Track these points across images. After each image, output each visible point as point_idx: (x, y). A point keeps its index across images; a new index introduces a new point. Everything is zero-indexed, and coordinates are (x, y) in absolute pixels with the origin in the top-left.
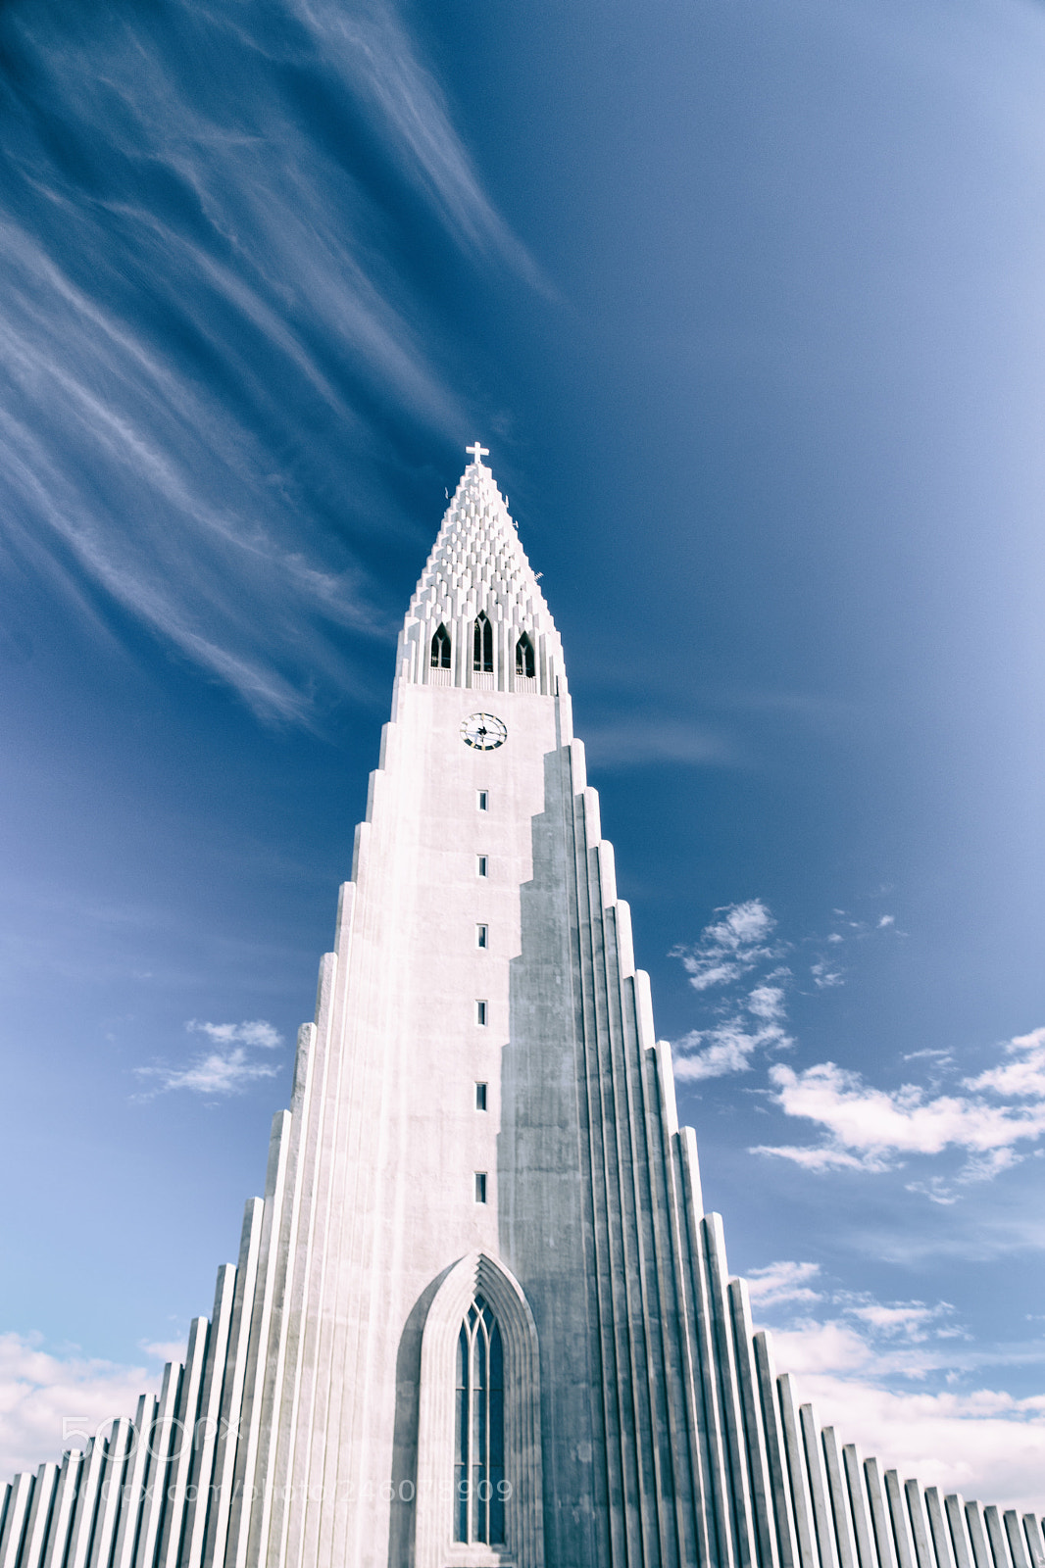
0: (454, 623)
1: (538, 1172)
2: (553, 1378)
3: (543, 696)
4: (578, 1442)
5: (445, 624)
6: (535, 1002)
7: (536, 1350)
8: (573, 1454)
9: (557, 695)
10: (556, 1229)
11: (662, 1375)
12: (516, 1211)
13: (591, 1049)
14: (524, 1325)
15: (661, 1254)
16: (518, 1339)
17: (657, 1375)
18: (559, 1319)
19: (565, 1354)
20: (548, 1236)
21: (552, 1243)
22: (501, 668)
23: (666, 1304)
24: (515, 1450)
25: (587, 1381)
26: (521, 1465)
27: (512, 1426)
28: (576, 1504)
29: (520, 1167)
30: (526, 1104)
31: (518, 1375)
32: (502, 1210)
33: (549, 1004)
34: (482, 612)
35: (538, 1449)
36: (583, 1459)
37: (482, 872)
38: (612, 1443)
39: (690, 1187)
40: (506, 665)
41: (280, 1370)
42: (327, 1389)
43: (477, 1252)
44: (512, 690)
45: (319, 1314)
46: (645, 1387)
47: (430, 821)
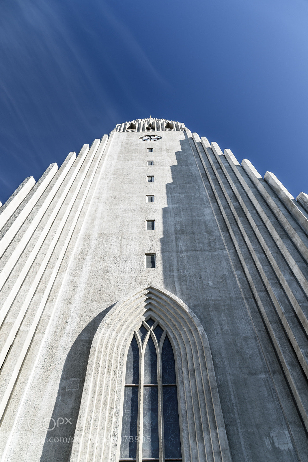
1: (194, 252)
2: (229, 371)
3: (178, 131)
4: (270, 428)
7: (207, 346)
8: (267, 442)
9: (185, 131)
10: (213, 277)
12: (178, 270)
14: (193, 330)
16: (188, 342)
18: (226, 328)
19: (237, 352)
20: (208, 281)
21: (211, 284)
22: (158, 129)
24: (195, 440)
25: (265, 372)
26: (204, 454)
27: (189, 415)
31: (190, 369)
32: (167, 269)
33: (193, 194)
35: (221, 432)
36: (282, 448)
37: (150, 165)
40: (160, 127)
43: (147, 289)
44: (163, 131)
47: (124, 155)
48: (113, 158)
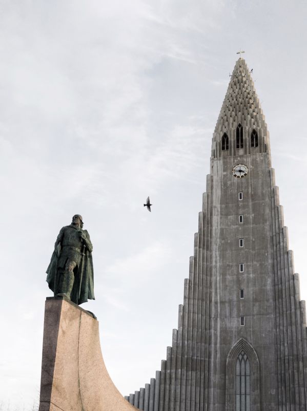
0: (229, 131)
1: (260, 315)
2: (264, 373)
3: (260, 154)
4: (271, 389)
5: (226, 132)
6: (259, 263)
7: (259, 366)
9: (266, 152)
10: (265, 332)
11: (293, 372)
12: (253, 327)
13: (276, 276)
14: (255, 358)
15: (294, 338)
16: (254, 363)
17: (291, 372)
18: (266, 357)
19: (268, 366)
20: (263, 334)
22: (246, 145)
23: (295, 353)
24: (253, 391)
25: (274, 373)
26: (254, 395)
27: (252, 385)
28: (270, 405)
29: (254, 314)
30: (256, 295)
31: (254, 372)
33: (264, 262)
34: (240, 124)
35: (259, 390)
37: (241, 221)
38: (280, 389)
39: (303, 318)
40: (248, 144)
41: (185, 372)
42: (199, 376)
43: (241, 339)
44: (250, 153)
45: (195, 358)
46: (288, 375)
47: (224, 206)
48: (218, 211)
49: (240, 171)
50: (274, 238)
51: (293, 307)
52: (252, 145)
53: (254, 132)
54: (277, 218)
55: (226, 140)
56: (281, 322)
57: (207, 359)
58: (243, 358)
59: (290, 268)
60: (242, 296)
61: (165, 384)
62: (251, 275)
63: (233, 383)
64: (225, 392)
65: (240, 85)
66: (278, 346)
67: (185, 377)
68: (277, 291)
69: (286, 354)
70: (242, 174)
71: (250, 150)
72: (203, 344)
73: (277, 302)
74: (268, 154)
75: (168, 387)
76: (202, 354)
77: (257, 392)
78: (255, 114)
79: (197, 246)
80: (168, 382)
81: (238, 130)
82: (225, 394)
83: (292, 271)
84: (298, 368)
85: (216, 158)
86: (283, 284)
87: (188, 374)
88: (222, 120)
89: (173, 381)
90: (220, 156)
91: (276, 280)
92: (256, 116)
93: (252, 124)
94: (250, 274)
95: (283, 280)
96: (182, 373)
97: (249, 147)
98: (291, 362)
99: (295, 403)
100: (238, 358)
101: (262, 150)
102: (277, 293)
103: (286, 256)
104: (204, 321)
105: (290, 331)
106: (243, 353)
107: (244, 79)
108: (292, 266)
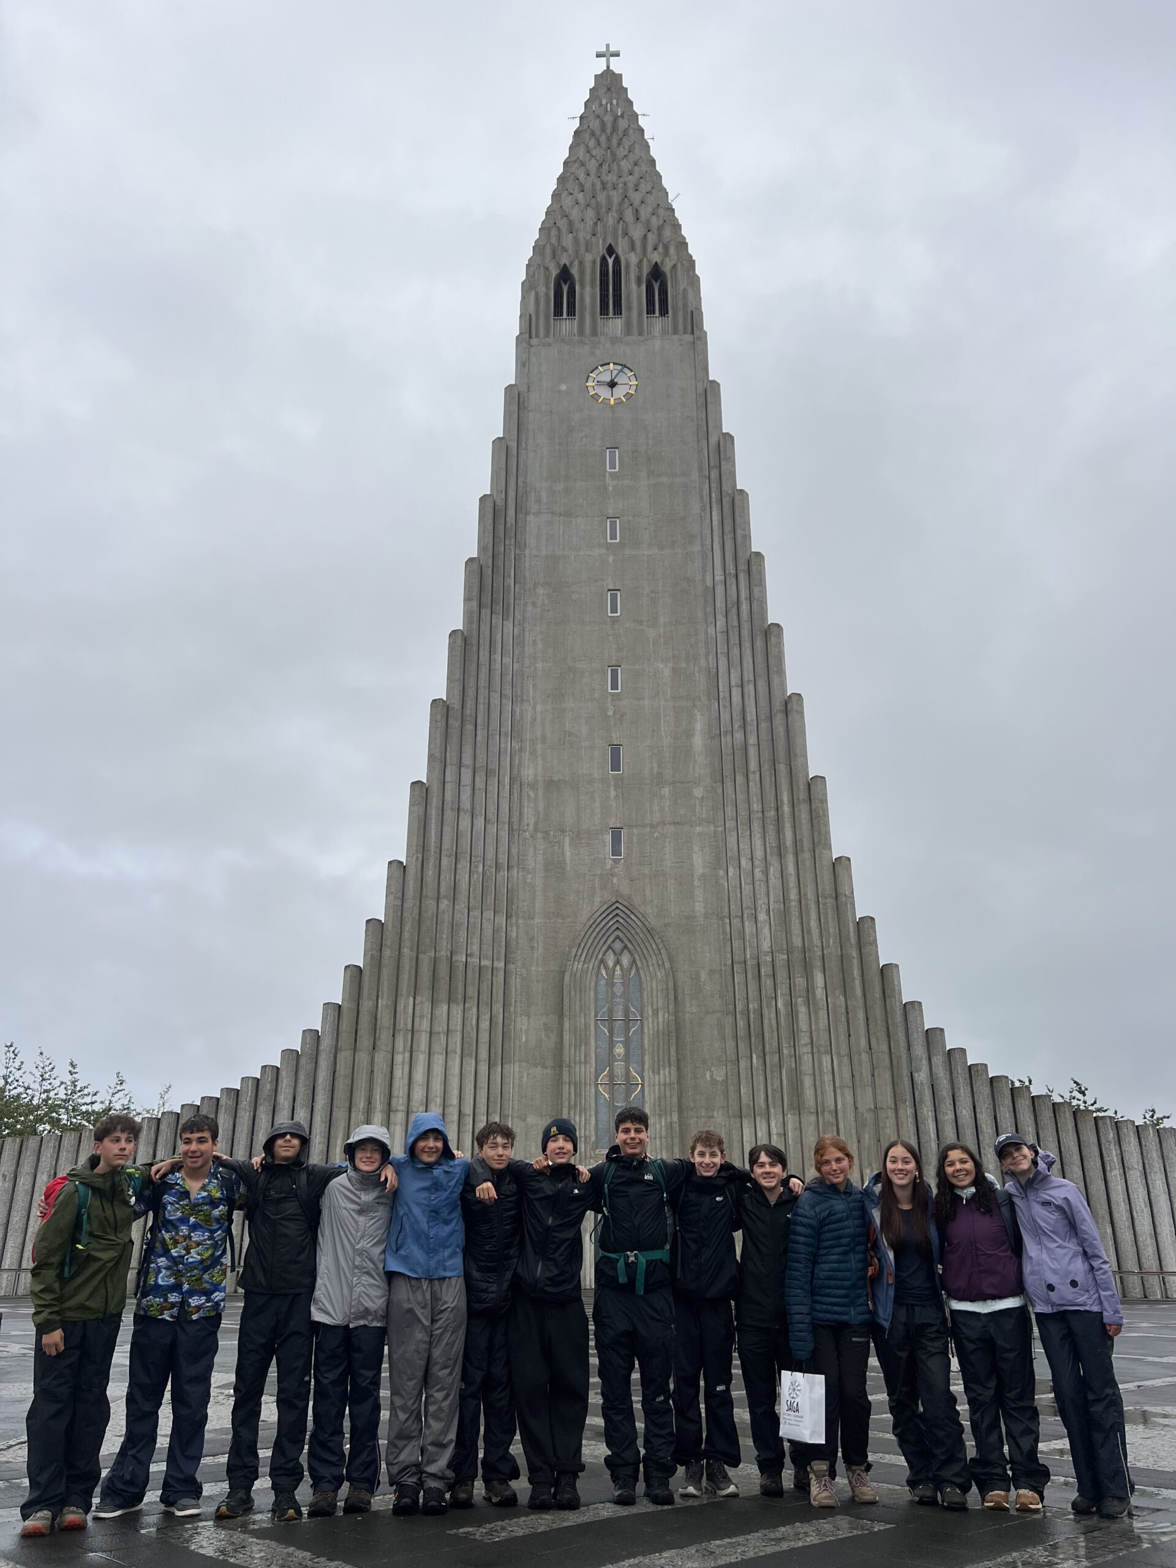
0: (576, 263)
1: (672, 827)
2: (688, 1009)
3: (675, 337)
4: (712, 1064)
5: (568, 264)
6: (669, 664)
7: (671, 985)
8: (708, 1075)
9: (693, 333)
11: (791, 1006)
13: (724, 706)
14: (660, 963)
15: (793, 895)
16: (655, 976)
17: (785, 1005)
19: (700, 988)
22: (629, 309)
23: (797, 941)
24: (653, 1072)
25: (721, 1011)
26: (659, 1084)
27: (651, 1051)
28: (712, 1117)
29: (655, 823)
30: (660, 762)
31: (655, 1007)
32: (637, 862)
33: (684, 665)
34: (610, 245)
35: (674, 1069)
36: (718, 1079)
37: (613, 537)
38: (743, 1064)
39: (820, 833)
40: (635, 304)
41: (427, 1007)
42: (474, 1022)
43: (614, 900)
44: (640, 334)
45: (464, 960)
46: (773, 1015)
47: (560, 487)
48: (539, 501)
49: (612, 385)
50: (720, 590)
51: (785, 798)
52: (650, 311)
53: (656, 273)
54: (728, 528)
55: (565, 289)
56: (745, 846)
57: (502, 965)
58: (618, 962)
59: (775, 680)
60: (616, 766)
61: (355, 1050)
62: (646, 702)
63: (587, 1044)
64: (561, 1074)
65: (609, 139)
66: (736, 922)
67: (425, 1024)
68: (727, 750)
69: (766, 945)
70: (620, 392)
71: (640, 323)
72: (488, 914)
73: (729, 785)
74: (699, 338)
75: (363, 1057)
76: (485, 947)
77: (667, 1074)
78: (655, 222)
79: (471, 600)
80: (365, 1041)
81: (604, 260)
82: (558, 1082)
83: (783, 685)
84: (809, 990)
85: (534, 341)
86: (752, 728)
87: (437, 1012)
88: (554, 232)
89: (384, 1037)
90: (547, 335)
91: (725, 717)
92: (660, 229)
93: (650, 248)
94: (643, 699)
95: (751, 716)
96: (418, 1008)
97: (640, 314)
98: (782, 974)
99: (798, 1107)
100: (602, 961)
101: (681, 328)
102: (728, 759)
103: (759, 643)
104: (491, 841)
105: (779, 875)
106: (618, 945)
107: (623, 124)
108: (781, 671)
